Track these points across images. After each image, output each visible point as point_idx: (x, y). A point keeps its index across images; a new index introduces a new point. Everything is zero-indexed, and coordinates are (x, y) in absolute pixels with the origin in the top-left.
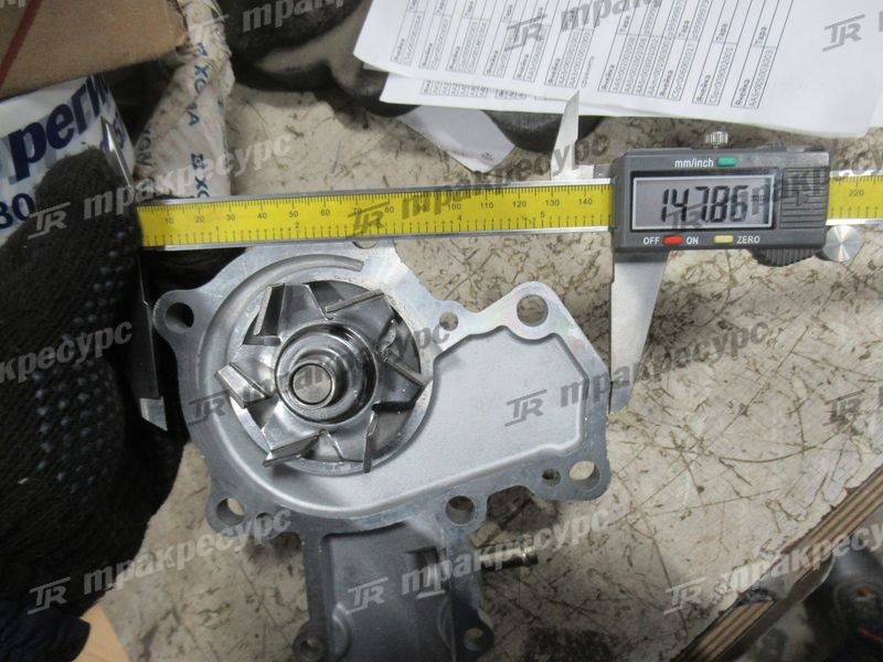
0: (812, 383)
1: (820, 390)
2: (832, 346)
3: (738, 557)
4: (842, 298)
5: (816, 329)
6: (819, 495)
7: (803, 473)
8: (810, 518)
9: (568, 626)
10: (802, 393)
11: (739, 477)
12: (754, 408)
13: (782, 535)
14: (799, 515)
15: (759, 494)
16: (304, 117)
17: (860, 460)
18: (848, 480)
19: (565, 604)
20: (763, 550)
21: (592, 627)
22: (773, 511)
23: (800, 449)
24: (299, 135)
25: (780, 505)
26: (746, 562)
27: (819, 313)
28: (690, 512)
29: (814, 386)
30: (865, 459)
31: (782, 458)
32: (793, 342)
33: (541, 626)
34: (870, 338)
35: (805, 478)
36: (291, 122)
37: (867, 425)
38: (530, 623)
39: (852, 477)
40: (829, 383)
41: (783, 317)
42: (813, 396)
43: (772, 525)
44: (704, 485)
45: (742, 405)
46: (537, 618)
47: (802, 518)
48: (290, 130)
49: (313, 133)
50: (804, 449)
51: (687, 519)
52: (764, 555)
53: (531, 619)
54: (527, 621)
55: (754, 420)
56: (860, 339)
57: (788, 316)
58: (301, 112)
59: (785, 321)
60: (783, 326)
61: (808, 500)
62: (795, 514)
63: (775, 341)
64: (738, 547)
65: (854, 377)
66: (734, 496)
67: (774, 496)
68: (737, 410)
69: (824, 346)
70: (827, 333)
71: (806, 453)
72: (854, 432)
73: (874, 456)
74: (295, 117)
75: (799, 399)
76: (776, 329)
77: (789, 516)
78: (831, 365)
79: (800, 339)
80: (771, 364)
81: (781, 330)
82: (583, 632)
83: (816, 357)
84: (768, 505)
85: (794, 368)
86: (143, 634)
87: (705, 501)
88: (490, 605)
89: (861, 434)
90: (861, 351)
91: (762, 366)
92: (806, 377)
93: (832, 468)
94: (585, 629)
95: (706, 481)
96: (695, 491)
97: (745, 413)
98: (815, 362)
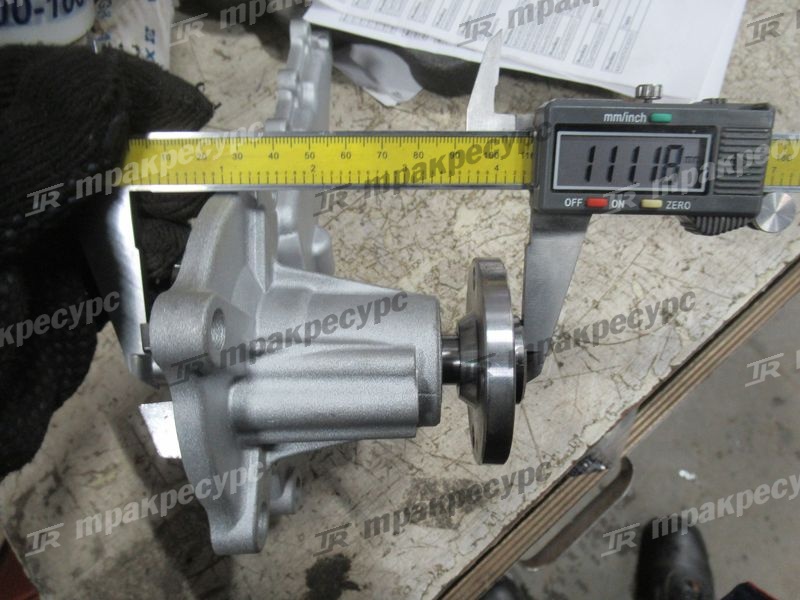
0: (647, 287)
1: (653, 292)
2: (662, 260)
3: (588, 418)
4: (670, 226)
5: (651, 248)
6: (651, 371)
7: (639, 353)
8: (644, 387)
9: (446, 476)
10: (640, 294)
11: (591, 355)
12: (604, 303)
13: (623, 400)
14: (635, 386)
15: (605, 369)
16: (234, 44)
17: (681, 345)
18: (672, 360)
19: (445, 457)
20: (607, 412)
21: (467, 476)
22: (616, 383)
23: (636, 335)
24: (226, 58)
25: (621, 377)
26: (594, 422)
27: (653, 236)
28: (552, 383)
29: (648, 289)
30: (684, 344)
31: (624, 342)
32: (634, 256)
33: (422, 477)
34: (690, 256)
35: (641, 357)
36: (220, 46)
37: (686, 319)
38: (413, 475)
39: (675, 357)
40: (659, 287)
41: (628, 237)
42: (648, 296)
43: (615, 393)
44: (564, 361)
45: (594, 301)
46: (419, 470)
47: (637, 388)
48: (218, 52)
49: (240, 59)
50: (640, 336)
51: (549, 388)
52: (608, 416)
53: (414, 471)
54: (411, 472)
55: (603, 312)
56: (682, 257)
57: (631, 236)
58: (230, 39)
59: (628, 240)
60: (627, 244)
61: (642, 374)
62: (632, 384)
63: (621, 254)
64: (588, 410)
65: (677, 284)
66: (587, 370)
67: (617, 370)
68: (590, 304)
69: (656, 260)
70: (659, 250)
71: (642, 339)
72: (677, 324)
73: (691, 342)
74: (224, 43)
75: (637, 298)
76: (622, 246)
77: (628, 386)
78: (660, 274)
79: (639, 254)
80: (617, 271)
81: (625, 247)
82: (460, 480)
83: (651, 268)
84: (612, 377)
85: (634, 275)
86: (17, 497)
87: (564, 374)
88: (378, 460)
89: (682, 326)
90: (683, 265)
91: (611, 272)
92: (642, 282)
93: (661, 349)
94: (462, 478)
95: (565, 358)
96: (556, 366)
97: (596, 307)
98: (649, 271)
